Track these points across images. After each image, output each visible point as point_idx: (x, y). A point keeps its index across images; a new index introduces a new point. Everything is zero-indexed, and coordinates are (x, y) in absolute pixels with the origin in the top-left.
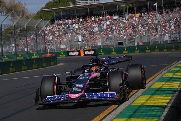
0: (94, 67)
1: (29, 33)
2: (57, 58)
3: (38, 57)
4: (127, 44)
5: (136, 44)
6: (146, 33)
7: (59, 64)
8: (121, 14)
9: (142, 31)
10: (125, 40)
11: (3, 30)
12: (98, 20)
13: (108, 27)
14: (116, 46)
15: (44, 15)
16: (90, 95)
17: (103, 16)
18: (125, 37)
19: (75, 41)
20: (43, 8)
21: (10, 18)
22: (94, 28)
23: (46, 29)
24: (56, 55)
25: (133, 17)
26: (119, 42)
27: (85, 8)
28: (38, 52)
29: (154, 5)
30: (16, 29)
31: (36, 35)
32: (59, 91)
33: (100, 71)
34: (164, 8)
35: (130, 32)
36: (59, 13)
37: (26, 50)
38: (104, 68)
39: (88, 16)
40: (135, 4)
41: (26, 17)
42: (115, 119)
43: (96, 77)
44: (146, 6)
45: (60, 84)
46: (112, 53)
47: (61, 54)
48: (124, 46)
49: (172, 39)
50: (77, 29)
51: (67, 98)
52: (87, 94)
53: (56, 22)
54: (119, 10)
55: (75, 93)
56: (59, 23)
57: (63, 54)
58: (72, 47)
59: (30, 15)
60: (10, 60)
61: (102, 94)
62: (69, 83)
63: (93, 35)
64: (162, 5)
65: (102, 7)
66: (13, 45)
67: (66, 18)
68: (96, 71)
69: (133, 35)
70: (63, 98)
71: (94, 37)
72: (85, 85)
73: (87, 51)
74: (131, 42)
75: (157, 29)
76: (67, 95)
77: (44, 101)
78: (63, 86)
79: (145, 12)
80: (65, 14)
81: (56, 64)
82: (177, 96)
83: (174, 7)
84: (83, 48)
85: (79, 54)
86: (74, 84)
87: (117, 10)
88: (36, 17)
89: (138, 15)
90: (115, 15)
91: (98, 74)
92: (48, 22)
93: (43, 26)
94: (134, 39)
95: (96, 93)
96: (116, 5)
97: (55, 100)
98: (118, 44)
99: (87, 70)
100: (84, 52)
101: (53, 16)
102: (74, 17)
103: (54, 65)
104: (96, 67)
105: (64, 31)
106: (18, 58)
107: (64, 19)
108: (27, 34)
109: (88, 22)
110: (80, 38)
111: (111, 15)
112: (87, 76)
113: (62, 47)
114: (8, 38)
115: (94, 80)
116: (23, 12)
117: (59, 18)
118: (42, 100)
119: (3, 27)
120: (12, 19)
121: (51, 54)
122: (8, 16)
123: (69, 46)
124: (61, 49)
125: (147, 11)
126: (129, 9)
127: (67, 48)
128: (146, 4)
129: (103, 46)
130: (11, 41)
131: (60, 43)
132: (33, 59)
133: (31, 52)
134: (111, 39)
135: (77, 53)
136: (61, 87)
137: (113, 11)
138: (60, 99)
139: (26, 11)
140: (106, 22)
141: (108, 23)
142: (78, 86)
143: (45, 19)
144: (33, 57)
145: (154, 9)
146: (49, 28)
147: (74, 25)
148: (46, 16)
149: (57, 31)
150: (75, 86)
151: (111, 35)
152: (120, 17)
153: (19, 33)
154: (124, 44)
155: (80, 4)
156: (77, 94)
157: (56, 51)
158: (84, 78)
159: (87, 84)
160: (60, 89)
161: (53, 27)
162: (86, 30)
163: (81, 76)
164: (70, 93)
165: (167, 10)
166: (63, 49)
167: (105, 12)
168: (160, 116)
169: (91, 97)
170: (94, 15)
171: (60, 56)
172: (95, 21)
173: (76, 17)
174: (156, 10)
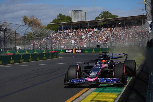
0: (104, 61)
1: (42, 37)
2: (59, 53)
3: (47, 53)
4: (102, 47)
5: (108, 47)
6: (114, 40)
7: (59, 58)
8: (99, 28)
9: (111, 39)
10: (101, 44)
11: (26, 35)
12: (85, 31)
13: (91, 36)
14: (95, 47)
15: (51, 27)
16: (102, 80)
17: (88, 29)
18: (101, 42)
19: (70, 43)
20: (51, 23)
21: (31, 28)
22: (82, 36)
23: (52, 36)
24: (58, 51)
25: (107, 30)
26: (97, 45)
27: (77, 24)
28: (47, 49)
29: (120, 23)
30: (34, 34)
31: (47, 38)
32: (79, 76)
33: (107, 63)
34: (125, 26)
35: (104, 40)
36: (61, 26)
37: (39, 48)
38: (110, 61)
39: (79, 28)
40: (108, 22)
41: (41, 27)
42: (93, 93)
43: (105, 68)
44: (114, 24)
45: (81, 71)
46: (93, 52)
47: (61, 51)
48: (100, 48)
49: (130, 45)
50: (71, 36)
51: (85, 81)
52: (99, 79)
53: (59, 31)
54: (98, 26)
55: (91, 78)
56: (60, 32)
57: (62, 51)
58: (68, 47)
59: (43, 27)
60: (30, 54)
61: (110, 79)
62: (87, 70)
63: (81, 40)
64: (125, 24)
65: (88, 23)
66: (32, 44)
67: (65, 29)
68: (105, 63)
69: (106, 41)
70: (83, 80)
71: (82, 41)
72: (98, 72)
73: (77, 50)
74: (105, 45)
75: (121, 38)
76: (86, 79)
77: (69, 82)
78: (83, 73)
79: (114, 27)
80: (64, 26)
81: (57, 57)
82: (131, 80)
83: (132, 25)
84: (74, 48)
85: (72, 52)
86: (90, 71)
87: (97, 26)
88: (46, 27)
89: (109, 29)
90: (95, 28)
91: (106, 65)
92: (54, 31)
93: (51, 33)
94: (107, 43)
95: (106, 79)
96: (96, 22)
97: (78, 82)
98: (96, 46)
99: (99, 62)
100: (76, 50)
101: (57, 27)
102: (70, 29)
103: (56, 58)
104: (105, 61)
105: (64, 37)
106: (34, 52)
107: (64, 30)
108: (40, 38)
109: (78, 32)
110: (73, 42)
111: (93, 28)
112: (99, 66)
113: (62, 47)
114: (29, 40)
115: (104, 69)
116: (39, 24)
117: (61, 29)
118: (68, 81)
119: (26, 33)
120: (32, 29)
121: (55, 51)
122: (29, 27)
123: (66, 47)
124: (61, 48)
125: (115, 27)
126: (104, 25)
127: (65, 47)
128: (115, 23)
129: (87, 47)
130: (31, 42)
131: (61, 44)
132: (44, 53)
133: (43, 49)
134: (92, 43)
135: (71, 51)
136: (81, 73)
137: (94, 26)
138: (81, 81)
139: (41, 24)
140: (90, 32)
141: (91, 33)
142: (93, 73)
143: (52, 29)
144: (43, 52)
145: (119, 26)
146: (54, 35)
147: (70, 34)
148: (53, 27)
149: (59, 37)
150: (91, 73)
151: (92, 41)
152: (98, 30)
153: (36, 37)
154: (100, 46)
155: (74, 21)
156: (93, 79)
157: (58, 49)
158: (97, 67)
159: (99, 72)
160: (81, 75)
161: (57, 34)
162: (77, 37)
163: (95, 66)
164: (88, 78)
165: (127, 27)
166: (62, 48)
167: (89, 26)
168: (120, 92)
169: (102, 81)
170: (82, 28)
171: (60, 52)
172: (83, 31)
173: (71, 28)
174: (121, 27)
